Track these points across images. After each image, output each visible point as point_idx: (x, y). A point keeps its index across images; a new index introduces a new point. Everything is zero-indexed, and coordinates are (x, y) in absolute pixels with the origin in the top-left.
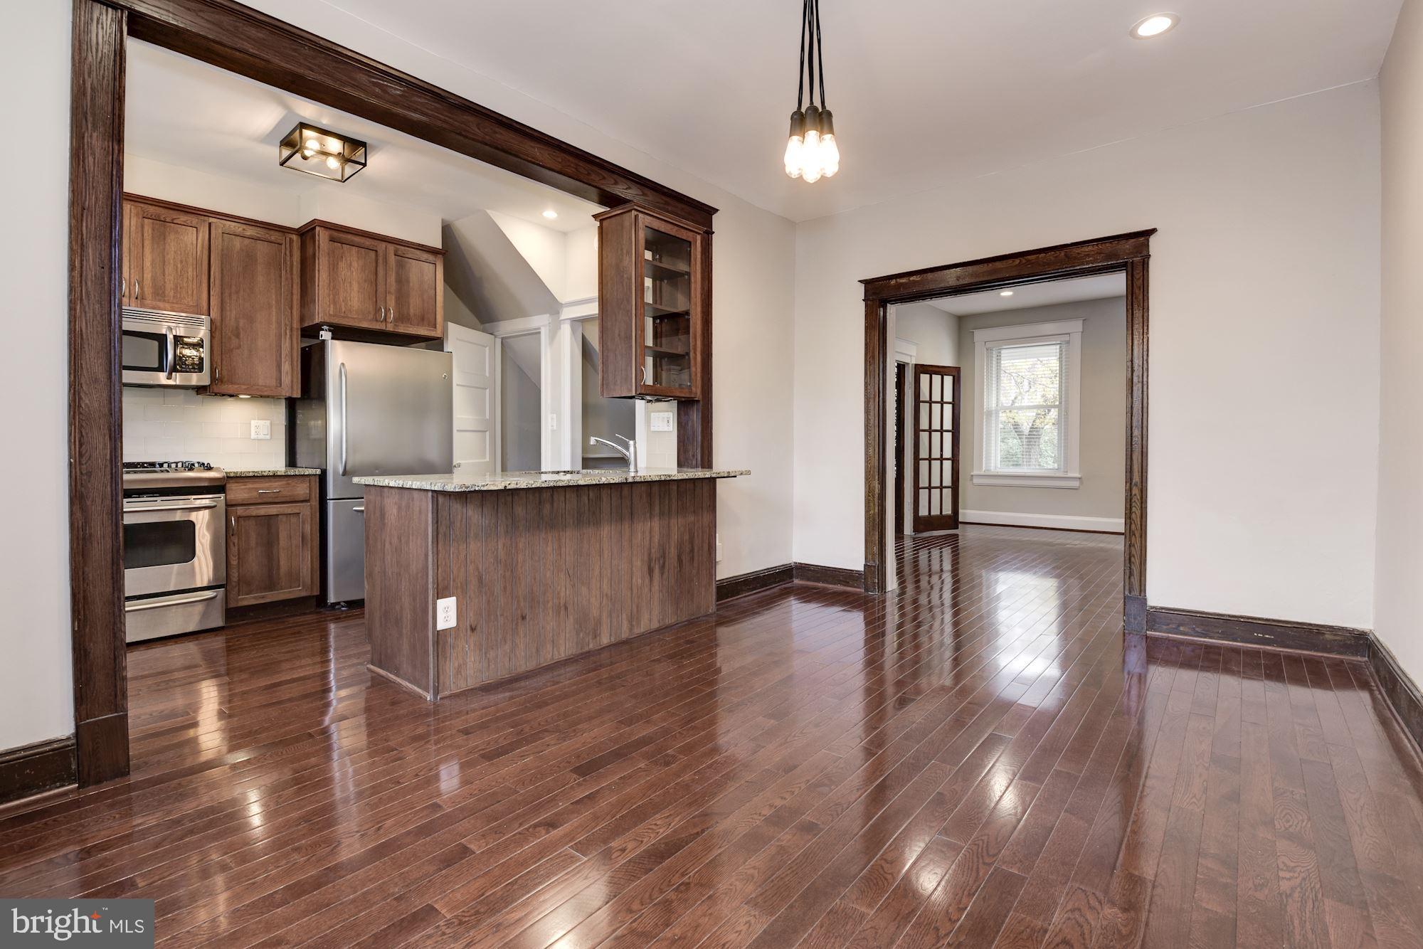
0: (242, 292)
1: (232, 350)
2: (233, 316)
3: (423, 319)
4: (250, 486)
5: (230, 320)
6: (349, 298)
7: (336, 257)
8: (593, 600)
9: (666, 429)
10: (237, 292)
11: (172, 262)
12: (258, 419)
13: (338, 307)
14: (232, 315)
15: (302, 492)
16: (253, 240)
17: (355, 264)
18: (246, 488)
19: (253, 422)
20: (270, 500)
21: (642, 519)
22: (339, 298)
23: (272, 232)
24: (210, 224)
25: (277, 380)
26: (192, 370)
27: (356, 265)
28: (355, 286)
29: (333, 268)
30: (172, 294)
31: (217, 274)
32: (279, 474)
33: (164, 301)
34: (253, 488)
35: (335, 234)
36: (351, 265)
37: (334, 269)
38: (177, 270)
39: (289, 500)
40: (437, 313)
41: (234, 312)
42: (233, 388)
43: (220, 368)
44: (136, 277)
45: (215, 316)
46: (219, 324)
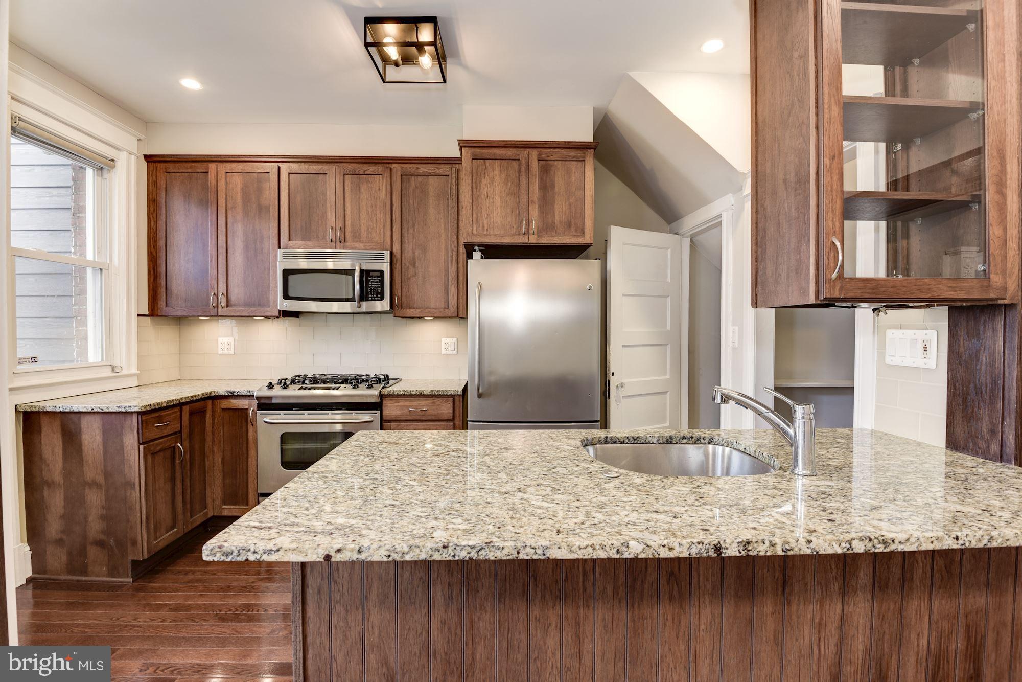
0: (417, 225)
1: (410, 278)
2: (411, 248)
3: (570, 226)
4: (402, 403)
5: (408, 251)
6: (491, 215)
7: (479, 174)
9: (920, 362)
10: (413, 226)
11: (365, 208)
12: (447, 337)
13: (481, 225)
14: (409, 247)
15: (446, 412)
16: (425, 177)
17: (497, 178)
18: (398, 406)
19: (443, 339)
20: (418, 418)
21: (818, 595)
22: (482, 216)
23: (442, 166)
24: (391, 170)
25: (445, 302)
26: (376, 298)
27: (499, 179)
28: (498, 201)
29: (475, 187)
30: (365, 235)
31: (398, 212)
32: (425, 393)
33: (360, 242)
34: (404, 406)
35: (478, 151)
36: (493, 180)
37: (477, 188)
38: (368, 214)
39: (434, 419)
40: (586, 215)
41: (411, 244)
42: (410, 312)
43: (400, 295)
44: (340, 224)
45: (396, 249)
46: (399, 256)
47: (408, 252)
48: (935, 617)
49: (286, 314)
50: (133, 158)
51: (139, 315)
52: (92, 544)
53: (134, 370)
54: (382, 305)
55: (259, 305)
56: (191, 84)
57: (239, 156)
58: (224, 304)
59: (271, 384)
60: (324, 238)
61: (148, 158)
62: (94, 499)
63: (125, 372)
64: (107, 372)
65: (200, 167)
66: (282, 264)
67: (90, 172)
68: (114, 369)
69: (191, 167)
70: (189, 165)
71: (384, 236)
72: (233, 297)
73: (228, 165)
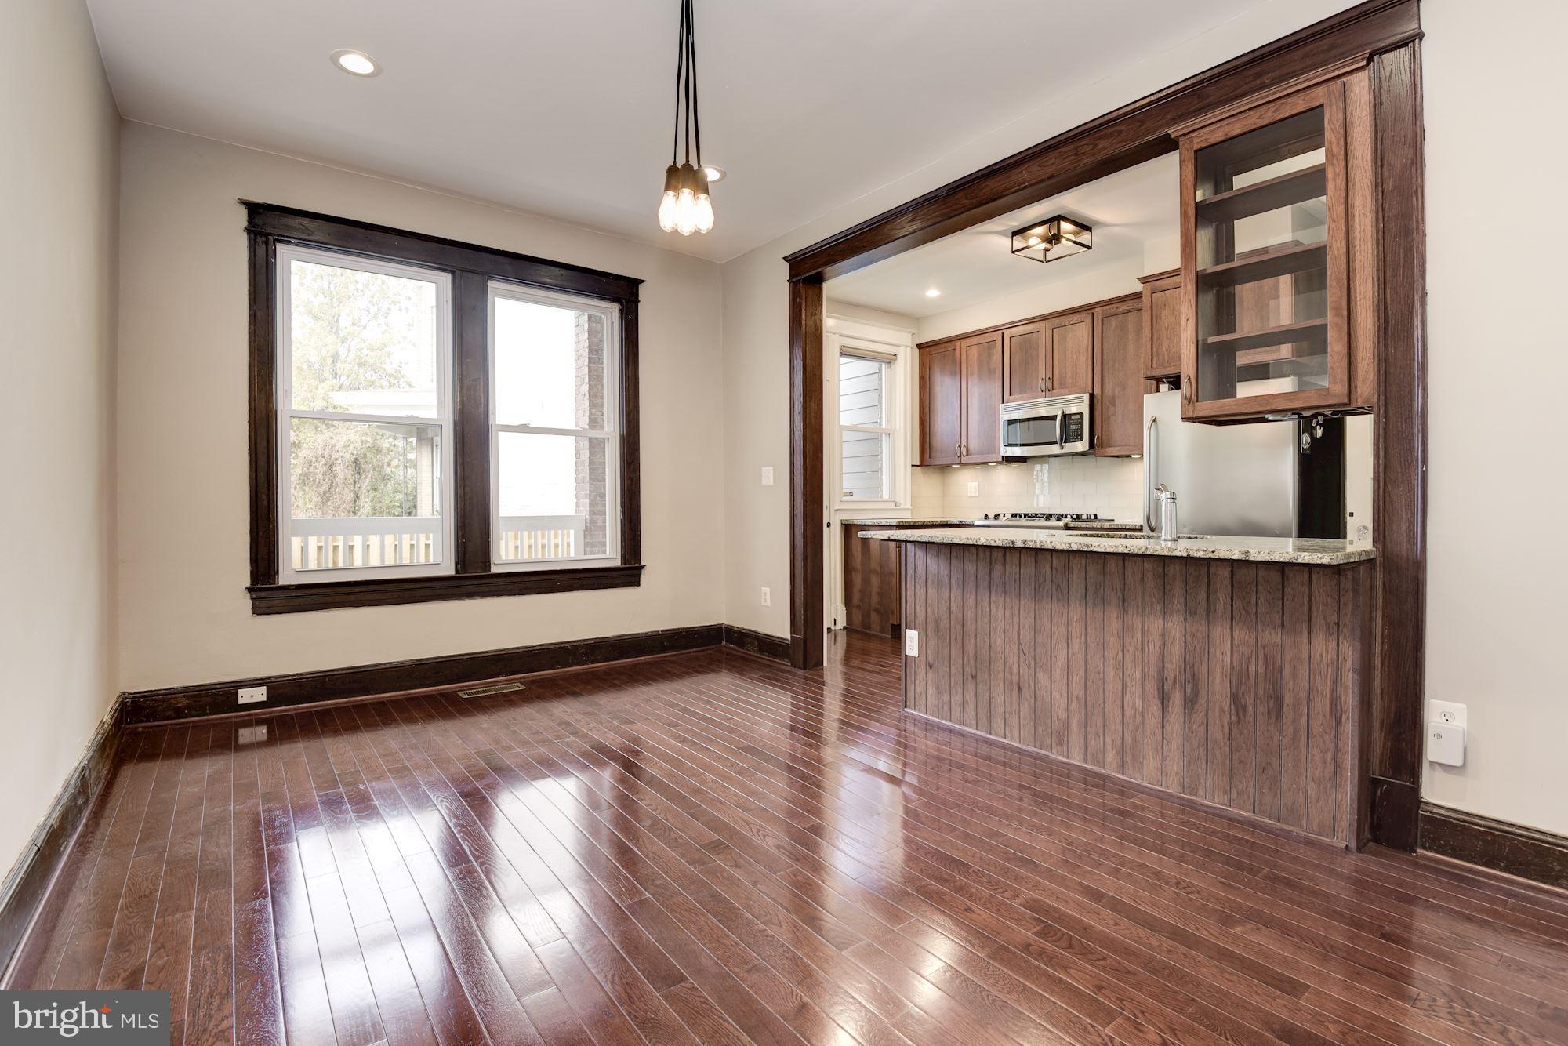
0: (1117, 364)
1: (1109, 418)
2: (1111, 387)
6: (1172, 346)
7: (1159, 307)
8: (1056, 694)
10: (1113, 366)
11: (1070, 356)
13: (1161, 357)
14: (1109, 387)
16: (1123, 315)
24: (1093, 314)
29: (1155, 320)
30: (1070, 381)
31: (1098, 354)
33: (1065, 388)
35: (1155, 285)
36: (1174, 309)
37: (1157, 321)
38: (1073, 360)
41: (1111, 383)
42: (1111, 451)
43: (1100, 435)
44: (1049, 375)
45: (1097, 391)
46: (1100, 398)
47: (1108, 392)
48: (1236, 642)
49: (1009, 460)
50: (909, 349)
51: (912, 466)
52: (874, 610)
53: (909, 506)
54: (1082, 446)
55: (989, 453)
56: (933, 293)
57: (980, 330)
58: (965, 454)
59: (986, 516)
60: (1037, 389)
61: (920, 346)
62: (875, 581)
63: (902, 506)
64: (892, 506)
65: (950, 346)
66: (1005, 416)
67: (884, 365)
68: (896, 503)
69: (945, 348)
70: (943, 345)
71: (1086, 379)
72: (971, 447)
73: (968, 340)
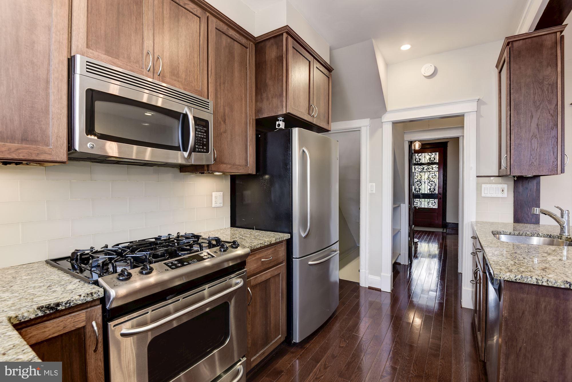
0: (226, 84)
1: (221, 134)
3: (324, 117)
4: (257, 256)
6: (299, 96)
7: (295, 61)
9: (500, 195)
11: (183, 45)
12: (216, 192)
13: (295, 102)
15: (282, 255)
18: (255, 260)
19: (213, 193)
20: (267, 266)
23: (242, 37)
24: (208, 17)
25: (245, 160)
26: (202, 150)
28: (301, 87)
29: (293, 69)
30: (183, 76)
31: (213, 65)
32: (272, 242)
33: (178, 82)
36: (300, 69)
38: (187, 54)
39: (275, 264)
40: (329, 113)
44: (158, 52)
60: (138, 62)
71: (202, 84)
